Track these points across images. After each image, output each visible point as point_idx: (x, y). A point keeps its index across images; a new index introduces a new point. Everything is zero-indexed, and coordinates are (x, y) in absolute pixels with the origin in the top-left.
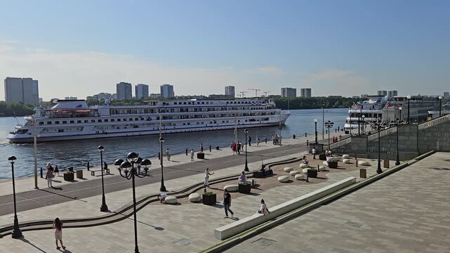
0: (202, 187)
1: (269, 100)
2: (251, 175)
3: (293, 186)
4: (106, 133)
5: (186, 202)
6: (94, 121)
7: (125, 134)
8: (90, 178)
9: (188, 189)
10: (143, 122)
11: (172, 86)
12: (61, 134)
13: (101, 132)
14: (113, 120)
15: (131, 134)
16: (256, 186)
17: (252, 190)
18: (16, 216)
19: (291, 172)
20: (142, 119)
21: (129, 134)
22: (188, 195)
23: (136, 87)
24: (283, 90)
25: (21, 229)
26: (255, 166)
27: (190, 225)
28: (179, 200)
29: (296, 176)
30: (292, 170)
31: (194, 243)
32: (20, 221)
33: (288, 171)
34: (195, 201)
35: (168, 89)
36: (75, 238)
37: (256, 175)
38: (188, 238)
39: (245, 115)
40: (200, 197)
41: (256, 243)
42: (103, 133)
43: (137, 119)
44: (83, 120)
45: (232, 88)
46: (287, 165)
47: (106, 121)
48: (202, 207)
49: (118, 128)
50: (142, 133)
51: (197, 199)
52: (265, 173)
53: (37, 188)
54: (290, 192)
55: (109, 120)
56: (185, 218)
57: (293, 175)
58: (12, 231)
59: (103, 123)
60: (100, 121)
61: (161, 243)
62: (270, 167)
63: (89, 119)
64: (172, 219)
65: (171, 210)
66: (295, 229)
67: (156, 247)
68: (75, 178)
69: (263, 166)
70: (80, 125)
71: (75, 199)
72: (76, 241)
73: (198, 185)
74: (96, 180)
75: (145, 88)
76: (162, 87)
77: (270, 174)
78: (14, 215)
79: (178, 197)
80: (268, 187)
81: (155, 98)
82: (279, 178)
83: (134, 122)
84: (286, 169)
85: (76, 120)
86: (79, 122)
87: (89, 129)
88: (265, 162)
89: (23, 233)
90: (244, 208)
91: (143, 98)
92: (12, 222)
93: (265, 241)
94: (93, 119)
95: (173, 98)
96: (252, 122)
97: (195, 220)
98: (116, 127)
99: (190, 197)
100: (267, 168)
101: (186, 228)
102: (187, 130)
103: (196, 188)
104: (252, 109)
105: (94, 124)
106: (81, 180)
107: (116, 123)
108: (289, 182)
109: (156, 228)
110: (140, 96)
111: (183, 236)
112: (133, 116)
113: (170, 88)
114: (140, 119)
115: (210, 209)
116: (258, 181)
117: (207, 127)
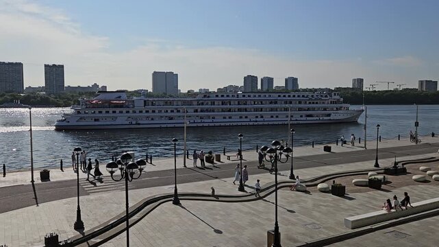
0: (331, 179)
1: (333, 94)
2: (382, 171)
3: (430, 186)
4: (139, 124)
5: (315, 191)
6: (128, 112)
7: (158, 126)
8: (227, 162)
9: (316, 179)
10: (179, 114)
11: (297, 79)
12: (97, 123)
13: (134, 122)
14: (147, 112)
15: (165, 126)
16: (387, 183)
17: (383, 186)
18: (176, 187)
19: (428, 172)
20: (178, 111)
21: (163, 126)
22: (316, 185)
23: (262, 80)
24: (421, 82)
25: (179, 198)
26: (386, 163)
27: (320, 212)
28: (308, 189)
29: (434, 176)
30: (430, 169)
31: (324, 228)
32: (178, 192)
33: (425, 171)
34: (324, 191)
35: (292, 81)
36: (220, 210)
37: (387, 171)
38: (318, 223)
39: (300, 109)
40: (328, 188)
41: (390, 235)
42: (137, 124)
43: (172, 111)
44: (118, 110)
45: (361, 81)
46: (423, 164)
47: (141, 112)
48: (331, 197)
49: (152, 119)
50: (177, 125)
51: (325, 188)
52: (397, 171)
53: (185, 166)
54: (426, 192)
55: (144, 112)
56: (314, 205)
57: (431, 175)
58: (173, 199)
59: (138, 114)
60: (134, 112)
61: (294, 224)
62: (403, 164)
63: (124, 110)
64: (303, 204)
65: (301, 196)
66: (432, 227)
67: (290, 227)
68: (215, 161)
69: (396, 163)
70: (114, 115)
71: (216, 178)
72: (221, 212)
73: (325, 176)
74: (232, 164)
75: (270, 80)
76: (286, 80)
77: (403, 172)
78: (174, 186)
79: (307, 186)
80: (401, 185)
81: (280, 91)
82: (414, 177)
83: (169, 114)
84: (421, 168)
85: (111, 110)
86: (114, 112)
87: (122, 119)
88: (398, 159)
89: (181, 201)
90: (374, 202)
91: (268, 90)
92: (173, 192)
93: (398, 234)
94: (128, 109)
95: (298, 91)
96: (308, 118)
97: (323, 208)
98: (150, 119)
99: (319, 186)
100: (400, 165)
101: (316, 214)
102: (228, 124)
103: (324, 179)
104: (310, 103)
105: (128, 115)
106: (219, 163)
107: (151, 114)
108: (425, 182)
109: (288, 211)
110: (265, 88)
111: (314, 221)
112: (169, 108)
113: (295, 80)
114: (175, 111)
115: (339, 200)
116: (389, 178)
117: (250, 121)
